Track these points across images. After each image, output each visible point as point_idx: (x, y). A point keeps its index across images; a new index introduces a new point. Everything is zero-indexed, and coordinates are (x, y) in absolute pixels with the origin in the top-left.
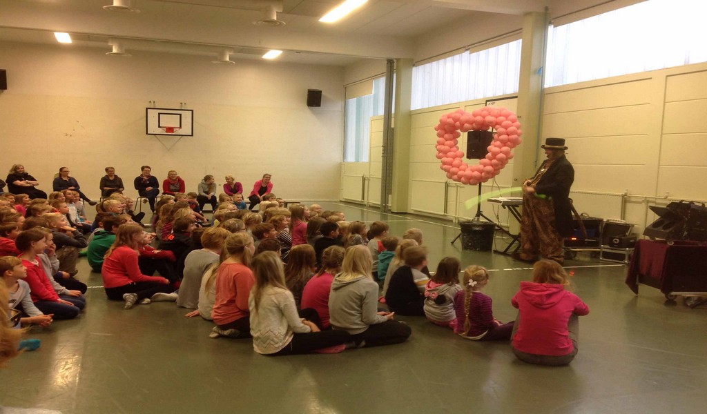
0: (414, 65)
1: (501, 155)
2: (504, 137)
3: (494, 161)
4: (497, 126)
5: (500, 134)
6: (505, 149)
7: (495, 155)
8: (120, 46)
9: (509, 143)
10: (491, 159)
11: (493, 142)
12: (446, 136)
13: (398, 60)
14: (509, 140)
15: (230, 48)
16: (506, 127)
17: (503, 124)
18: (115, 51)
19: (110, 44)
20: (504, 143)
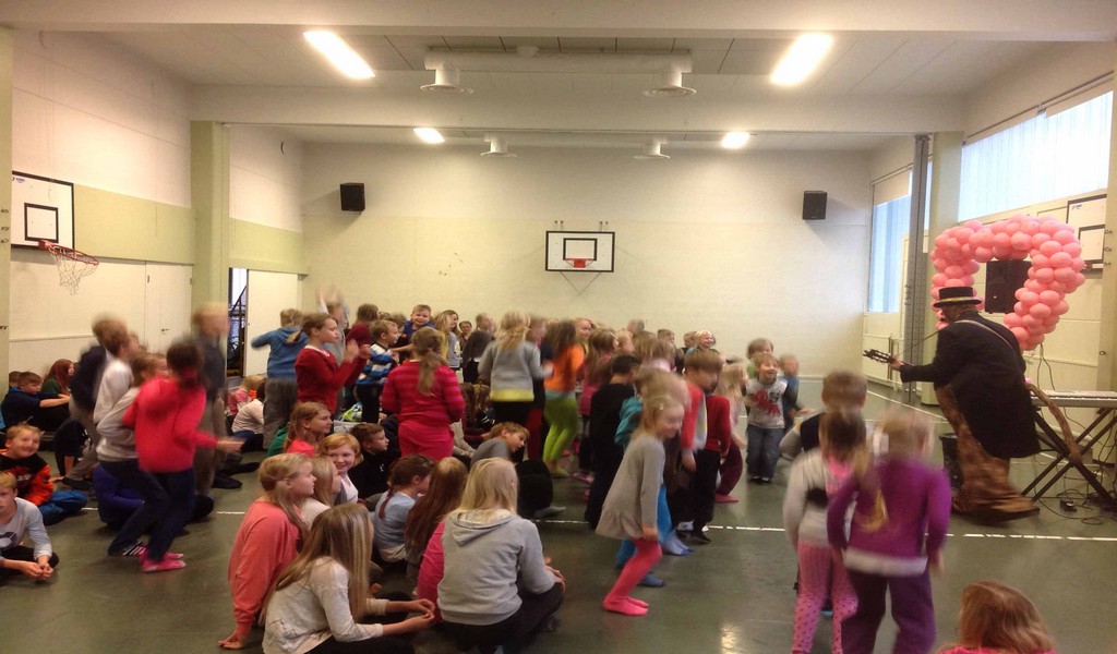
0: (964, 143)
1: (1040, 307)
2: (1045, 272)
3: (1027, 318)
4: (1033, 251)
5: (1039, 267)
6: (1047, 294)
7: (1027, 305)
8: (501, 143)
9: (1056, 283)
10: (1021, 315)
11: (1027, 283)
12: (949, 270)
13: (936, 134)
14: (1055, 278)
15: (661, 134)
16: (1048, 254)
17: (1043, 247)
18: (493, 149)
19: (487, 140)
20: (1046, 283)
